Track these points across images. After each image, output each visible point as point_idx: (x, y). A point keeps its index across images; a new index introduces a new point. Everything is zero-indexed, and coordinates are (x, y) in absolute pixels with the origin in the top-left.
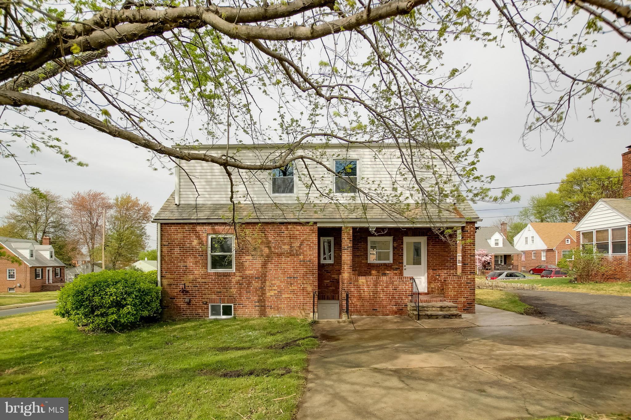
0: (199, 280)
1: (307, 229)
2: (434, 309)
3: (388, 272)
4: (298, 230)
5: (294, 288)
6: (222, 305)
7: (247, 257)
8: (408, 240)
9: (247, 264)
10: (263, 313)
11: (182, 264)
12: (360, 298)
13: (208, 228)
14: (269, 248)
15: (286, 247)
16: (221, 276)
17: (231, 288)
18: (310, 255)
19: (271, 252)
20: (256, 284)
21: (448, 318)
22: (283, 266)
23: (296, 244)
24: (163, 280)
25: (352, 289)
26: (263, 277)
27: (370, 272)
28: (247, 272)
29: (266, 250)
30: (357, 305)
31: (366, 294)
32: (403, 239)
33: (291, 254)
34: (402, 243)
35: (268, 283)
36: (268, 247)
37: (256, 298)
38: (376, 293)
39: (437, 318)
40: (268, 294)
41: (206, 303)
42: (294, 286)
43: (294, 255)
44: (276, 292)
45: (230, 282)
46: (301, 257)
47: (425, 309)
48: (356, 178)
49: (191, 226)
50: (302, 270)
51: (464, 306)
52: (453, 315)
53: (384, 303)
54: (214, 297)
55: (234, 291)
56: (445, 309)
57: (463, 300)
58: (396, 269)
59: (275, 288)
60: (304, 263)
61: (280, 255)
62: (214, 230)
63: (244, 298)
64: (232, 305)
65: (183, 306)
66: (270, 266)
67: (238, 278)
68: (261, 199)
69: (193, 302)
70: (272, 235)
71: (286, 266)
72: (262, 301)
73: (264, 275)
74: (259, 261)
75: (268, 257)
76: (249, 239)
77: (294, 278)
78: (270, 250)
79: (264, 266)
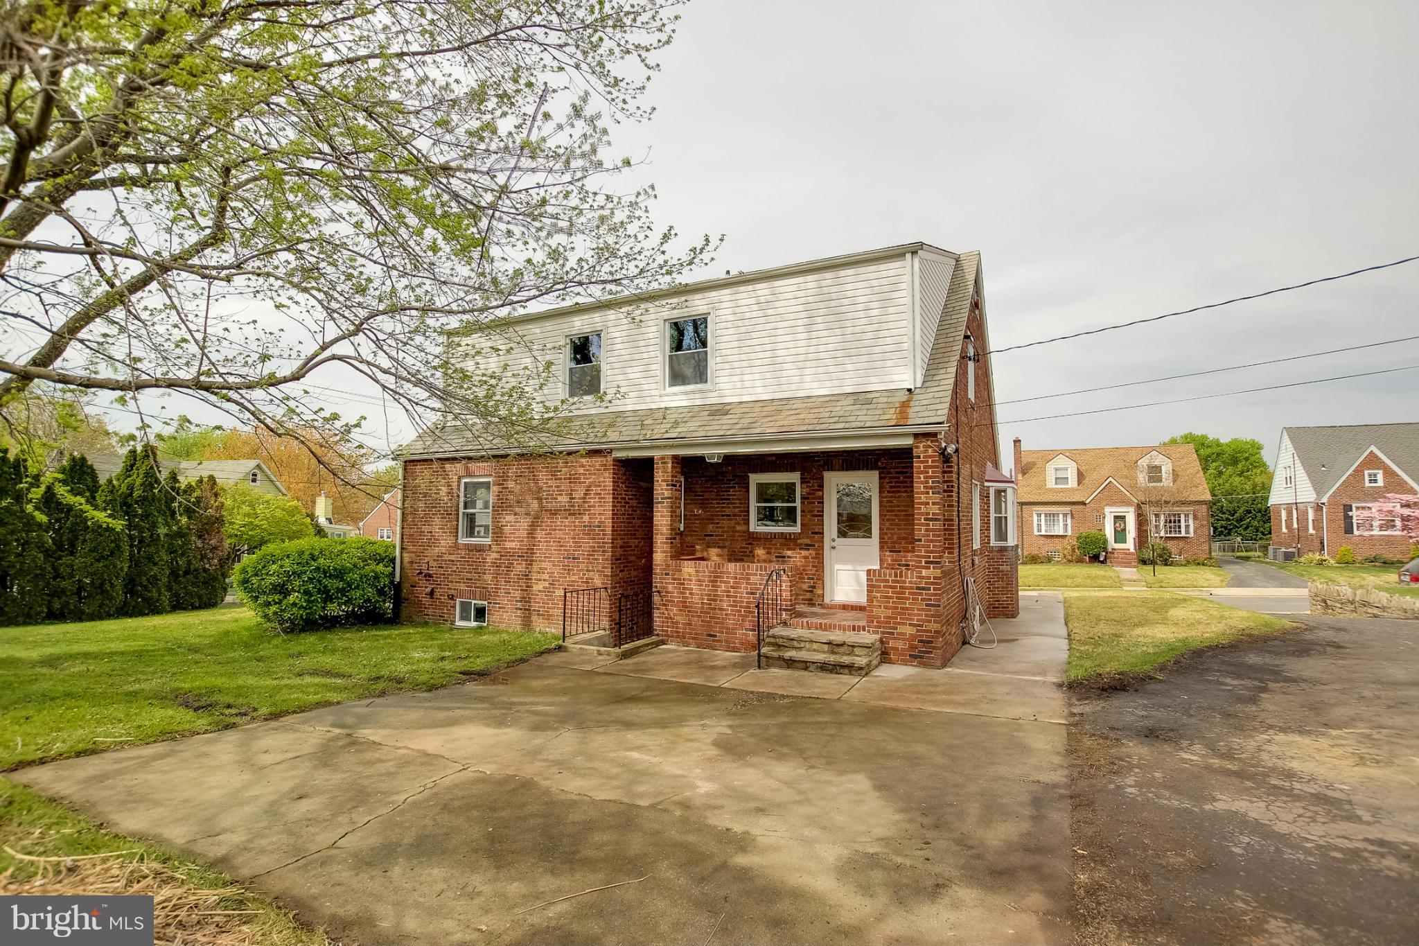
0: (446, 557)
1: (597, 461)
2: (815, 646)
3: (789, 553)
4: (583, 466)
5: (573, 578)
6: (474, 602)
7: (507, 517)
8: (835, 481)
9: (507, 529)
10: (527, 624)
11: (426, 529)
12: (685, 607)
13: (461, 466)
14: (540, 499)
15: (563, 499)
16: (473, 550)
17: (484, 573)
18: (600, 514)
19: (542, 507)
20: (519, 567)
21: (831, 671)
22: (559, 534)
23: (579, 493)
24: (405, 555)
25: (670, 588)
26: (528, 556)
27: (751, 552)
28: (508, 545)
29: (535, 505)
30: (677, 623)
31: (696, 599)
32: (822, 478)
33: (571, 512)
34: (821, 486)
35: (535, 567)
37: (518, 594)
38: (714, 598)
39: (806, 669)
40: (535, 588)
41: (452, 598)
42: (573, 575)
43: (574, 514)
44: (547, 584)
45: (484, 561)
46: (586, 518)
47: (795, 643)
48: (706, 353)
49: (440, 463)
50: (587, 543)
51: (912, 647)
52: (843, 666)
53: (730, 622)
54: (463, 587)
55: (488, 577)
56: (841, 650)
57: (909, 630)
58: (807, 547)
59: (546, 576)
60: (589, 530)
61: (554, 513)
62: (467, 468)
63: (502, 593)
64: (487, 603)
65: (426, 600)
66: (540, 534)
67: (495, 555)
69: (437, 595)
70: (543, 476)
71: (564, 534)
72: (526, 599)
73: (531, 551)
74: (524, 524)
75: (537, 517)
76: (511, 484)
77: (574, 558)
78: (540, 503)
79: (531, 533)
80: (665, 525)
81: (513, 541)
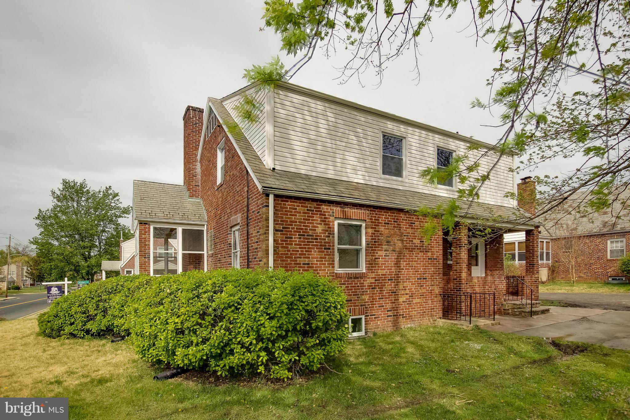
5: (424, 291)
7: (380, 253)
9: (379, 262)
10: (396, 325)
11: (301, 261)
13: (337, 209)
14: (402, 241)
15: (417, 241)
16: (351, 278)
17: (362, 295)
18: (437, 252)
19: (403, 246)
20: (389, 288)
21: (543, 313)
23: (425, 238)
25: (468, 290)
26: (396, 279)
28: (381, 272)
29: (399, 244)
33: (421, 250)
35: (400, 286)
36: (400, 240)
37: (389, 306)
40: (401, 300)
42: (423, 289)
43: (423, 252)
44: (408, 296)
45: (362, 285)
46: (429, 254)
49: (315, 203)
50: (430, 269)
52: (546, 310)
55: (366, 297)
59: (407, 291)
60: (431, 261)
61: (411, 250)
63: (376, 307)
64: (363, 317)
66: (403, 264)
67: (370, 280)
68: (372, 179)
70: (404, 226)
71: (417, 264)
72: (395, 309)
73: (398, 276)
74: (393, 257)
75: (400, 253)
76: (382, 229)
77: (424, 279)
78: (403, 243)
79: (397, 264)
80: (466, 258)
81: (384, 269)
